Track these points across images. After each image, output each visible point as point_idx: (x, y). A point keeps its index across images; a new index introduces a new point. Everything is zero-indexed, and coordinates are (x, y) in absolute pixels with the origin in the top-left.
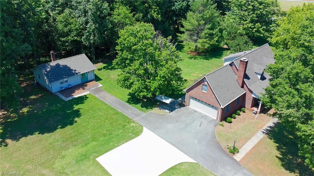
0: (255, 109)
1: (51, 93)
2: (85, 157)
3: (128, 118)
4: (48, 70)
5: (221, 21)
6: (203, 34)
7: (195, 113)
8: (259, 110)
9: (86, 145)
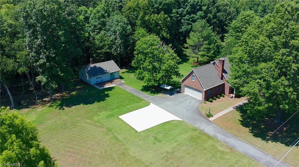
0: (232, 95)
1: (90, 85)
2: (112, 116)
3: (141, 98)
4: (89, 69)
5: (218, 39)
6: (202, 48)
7: (188, 96)
8: (234, 95)
9: (113, 110)
